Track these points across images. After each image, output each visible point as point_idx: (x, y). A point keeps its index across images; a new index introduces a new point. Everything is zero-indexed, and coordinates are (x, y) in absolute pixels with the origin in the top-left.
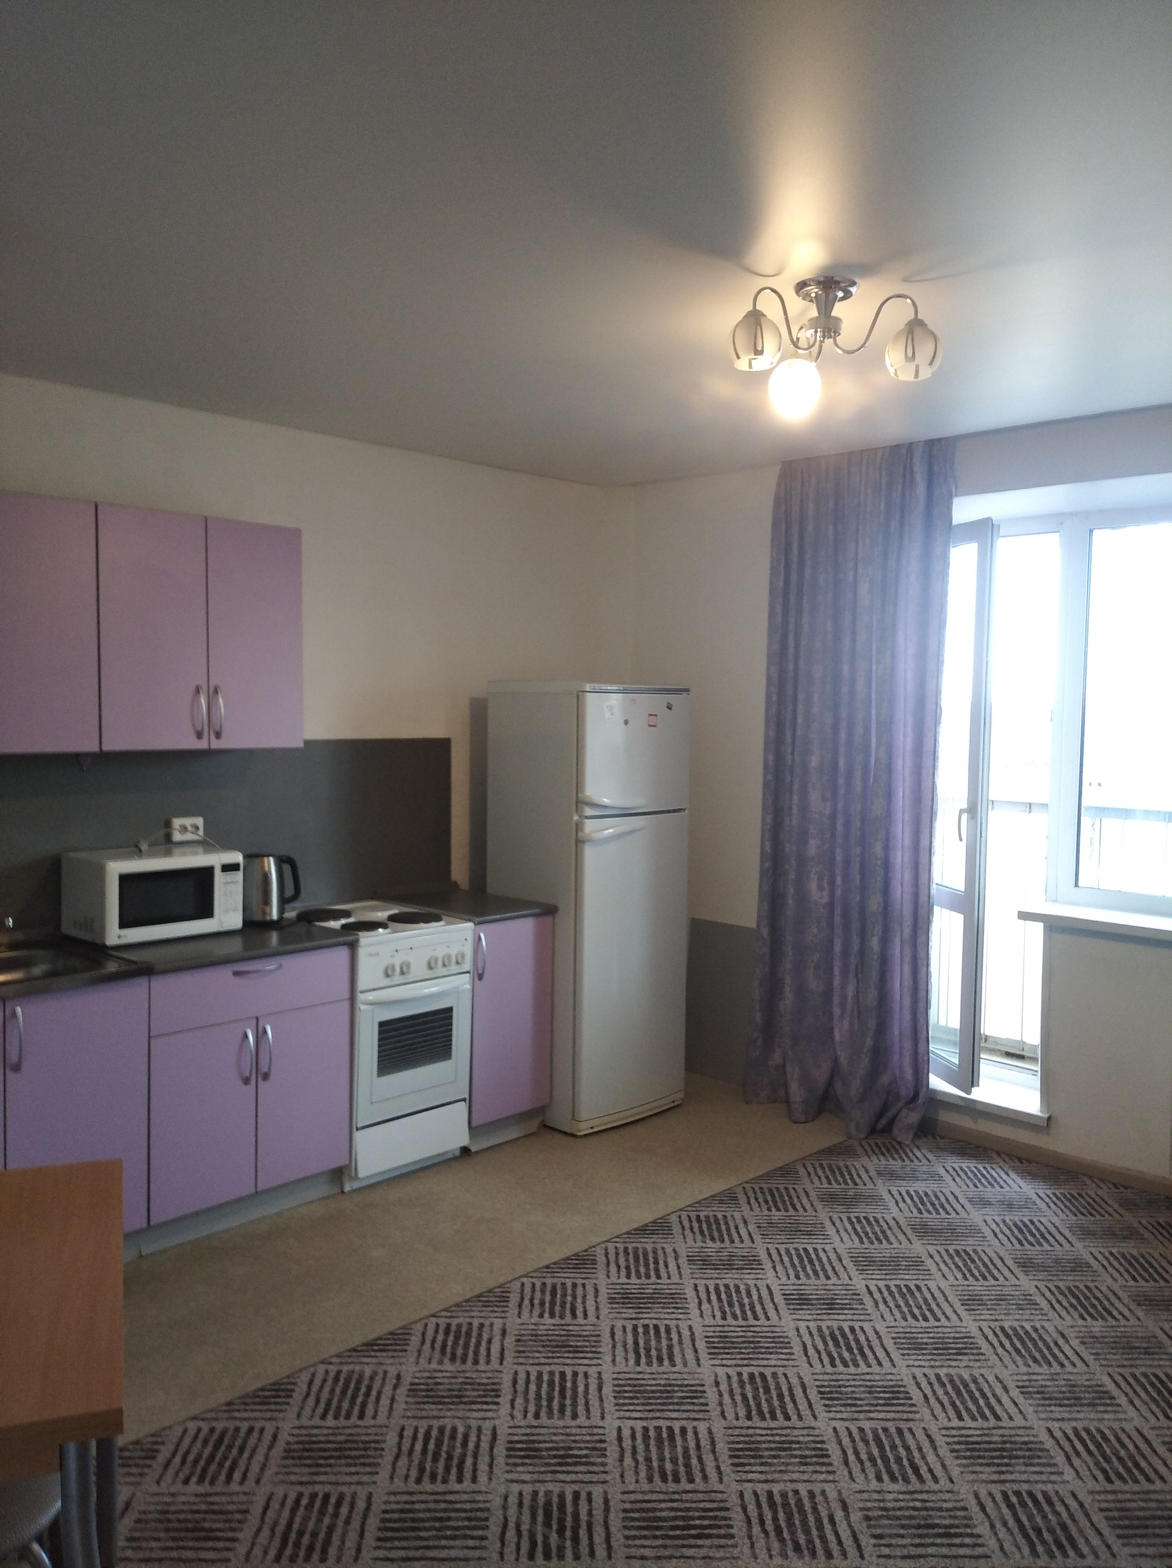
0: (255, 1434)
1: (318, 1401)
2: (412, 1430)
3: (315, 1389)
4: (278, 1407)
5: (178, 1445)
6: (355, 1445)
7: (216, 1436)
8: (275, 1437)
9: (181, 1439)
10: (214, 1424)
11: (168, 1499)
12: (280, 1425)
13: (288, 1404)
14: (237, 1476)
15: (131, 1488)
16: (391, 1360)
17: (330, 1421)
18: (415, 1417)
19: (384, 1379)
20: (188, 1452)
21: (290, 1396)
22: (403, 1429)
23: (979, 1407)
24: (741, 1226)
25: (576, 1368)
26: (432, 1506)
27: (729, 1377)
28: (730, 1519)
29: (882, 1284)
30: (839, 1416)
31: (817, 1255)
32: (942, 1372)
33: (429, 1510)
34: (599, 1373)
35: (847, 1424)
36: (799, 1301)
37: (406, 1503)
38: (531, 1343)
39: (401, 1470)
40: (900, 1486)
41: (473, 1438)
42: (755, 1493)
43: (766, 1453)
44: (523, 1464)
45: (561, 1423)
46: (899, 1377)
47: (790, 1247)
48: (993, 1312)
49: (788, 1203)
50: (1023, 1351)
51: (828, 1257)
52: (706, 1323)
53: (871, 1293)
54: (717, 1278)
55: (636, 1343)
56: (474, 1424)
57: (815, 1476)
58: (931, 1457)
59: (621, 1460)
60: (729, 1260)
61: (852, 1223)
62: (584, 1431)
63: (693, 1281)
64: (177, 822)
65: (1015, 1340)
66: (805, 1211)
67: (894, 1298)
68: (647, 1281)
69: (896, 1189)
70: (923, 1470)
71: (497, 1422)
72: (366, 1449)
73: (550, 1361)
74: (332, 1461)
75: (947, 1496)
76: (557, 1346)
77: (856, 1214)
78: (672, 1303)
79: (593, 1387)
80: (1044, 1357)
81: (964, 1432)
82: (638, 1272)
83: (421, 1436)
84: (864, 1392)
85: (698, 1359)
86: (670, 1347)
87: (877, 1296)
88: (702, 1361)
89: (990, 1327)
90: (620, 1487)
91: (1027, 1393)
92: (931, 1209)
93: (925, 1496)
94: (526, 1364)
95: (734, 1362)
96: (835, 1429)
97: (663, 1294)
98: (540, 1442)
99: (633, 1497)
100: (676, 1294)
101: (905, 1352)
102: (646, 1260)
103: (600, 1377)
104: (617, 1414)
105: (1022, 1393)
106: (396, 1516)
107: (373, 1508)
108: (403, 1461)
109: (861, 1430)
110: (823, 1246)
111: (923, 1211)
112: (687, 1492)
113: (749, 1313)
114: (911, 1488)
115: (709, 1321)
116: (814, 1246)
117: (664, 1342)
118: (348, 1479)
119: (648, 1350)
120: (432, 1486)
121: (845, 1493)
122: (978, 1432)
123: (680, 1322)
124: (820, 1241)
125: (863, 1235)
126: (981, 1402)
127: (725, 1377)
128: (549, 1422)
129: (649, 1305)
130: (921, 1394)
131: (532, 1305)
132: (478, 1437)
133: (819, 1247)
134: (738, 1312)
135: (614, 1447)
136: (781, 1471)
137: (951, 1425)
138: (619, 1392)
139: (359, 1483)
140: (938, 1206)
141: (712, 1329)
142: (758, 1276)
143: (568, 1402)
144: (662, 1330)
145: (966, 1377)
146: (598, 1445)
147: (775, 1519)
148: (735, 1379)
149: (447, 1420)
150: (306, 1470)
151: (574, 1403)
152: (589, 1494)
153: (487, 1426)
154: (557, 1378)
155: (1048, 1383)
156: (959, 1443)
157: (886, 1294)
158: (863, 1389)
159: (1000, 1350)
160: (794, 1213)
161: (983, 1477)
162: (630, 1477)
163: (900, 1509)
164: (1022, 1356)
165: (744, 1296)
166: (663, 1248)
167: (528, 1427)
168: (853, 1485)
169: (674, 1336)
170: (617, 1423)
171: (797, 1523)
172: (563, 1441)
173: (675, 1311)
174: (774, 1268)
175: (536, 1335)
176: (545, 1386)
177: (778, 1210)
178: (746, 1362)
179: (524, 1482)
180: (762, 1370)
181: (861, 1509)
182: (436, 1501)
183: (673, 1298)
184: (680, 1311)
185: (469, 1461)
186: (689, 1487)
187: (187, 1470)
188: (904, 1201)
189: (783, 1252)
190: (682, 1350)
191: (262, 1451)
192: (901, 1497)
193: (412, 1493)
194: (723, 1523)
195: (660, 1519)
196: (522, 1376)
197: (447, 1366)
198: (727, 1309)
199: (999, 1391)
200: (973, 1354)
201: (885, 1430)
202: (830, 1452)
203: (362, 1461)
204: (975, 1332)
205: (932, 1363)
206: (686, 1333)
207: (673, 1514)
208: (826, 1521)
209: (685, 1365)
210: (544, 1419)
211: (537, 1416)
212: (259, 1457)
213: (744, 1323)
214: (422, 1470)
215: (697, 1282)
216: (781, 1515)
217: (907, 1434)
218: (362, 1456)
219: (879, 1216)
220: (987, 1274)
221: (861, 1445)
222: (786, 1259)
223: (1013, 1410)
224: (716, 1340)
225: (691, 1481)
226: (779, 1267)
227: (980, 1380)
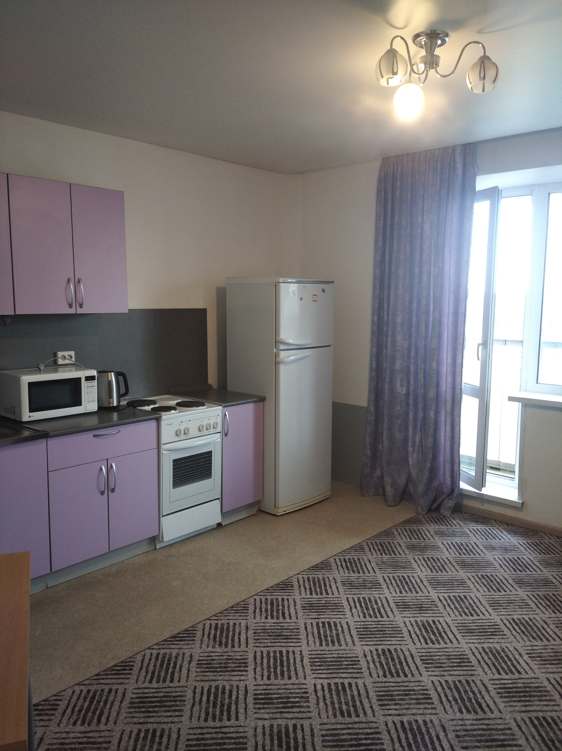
0: (113, 693)
1: (147, 672)
2: (200, 688)
3: (145, 665)
4: (125, 676)
5: (69, 701)
6: (169, 699)
7: (91, 694)
8: (124, 694)
9: (71, 698)
10: (90, 687)
11: (64, 735)
12: (127, 687)
13: (131, 674)
14: (103, 720)
15: (43, 728)
16: (187, 647)
17: (154, 685)
18: (202, 681)
19: (183, 658)
20: (75, 706)
21: (132, 669)
22: (195, 688)
23: (508, 666)
24: (368, 564)
25: (288, 649)
26: (214, 735)
27: (371, 652)
28: (382, 739)
29: (446, 595)
30: (433, 673)
31: (410, 580)
32: (485, 646)
33: (213, 739)
34: (301, 651)
35: (438, 678)
36: (404, 606)
37: (200, 734)
38: (262, 634)
39: (196, 714)
40: (472, 716)
41: (234, 693)
42: (394, 722)
43: (397, 698)
44: (264, 708)
45: (282, 682)
46: (462, 650)
47: (395, 575)
48: (507, 610)
49: (391, 551)
50: (526, 633)
51: (415, 580)
52: (355, 620)
53: (441, 601)
54: (358, 594)
55: (319, 633)
56: (235, 684)
57: (425, 711)
58: (487, 697)
59: (318, 704)
60: (363, 583)
61: (425, 561)
62: (296, 687)
63: (346, 596)
64: (60, 354)
65: (521, 627)
66: (400, 555)
67: (453, 603)
68: (321, 596)
69: (445, 541)
70: (484, 705)
71: (247, 682)
72: (175, 701)
73: (274, 644)
74: (156, 709)
75: (499, 721)
76: (277, 636)
77: (427, 556)
78: (336, 609)
79: (298, 659)
80: (538, 636)
81: (502, 682)
82: (316, 591)
83: (205, 692)
84: (445, 659)
85: (353, 642)
86: (338, 635)
87: (444, 602)
88: (356, 643)
89: (507, 619)
90: (318, 721)
91: (533, 657)
92: (465, 552)
93: (487, 722)
94: (260, 647)
95: (373, 643)
96: (432, 681)
97: (331, 603)
98: (272, 694)
99: (326, 727)
100: (338, 603)
101: (464, 634)
102: (320, 584)
103: (301, 654)
104: (313, 676)
105: (529, 657)
106: (194, 742)
107: (181, 738)
108: (196, 708)
109: (447, 682)
110: (412, 574)
111: (462, 554)
112: (356, 723)
113: (378, 614)
114: (479, 717)
115: (357, 619)
116: (407, 574)
117: (334, 632)
118: (166, 720)
119: (326, 637)
120: (214, 723)
121: (444, 721)
122: (510, 682)
123: (341, 620)
124: (410, 572)
125: (432, 568)
126: (509, 663)
127: (369, 652)
128: (276, 682)
129: (324, 610)
130: (476, 659)
131: (261, 612)
132: (238, 691)
133: (410, 575)
134: (372, 613)
135: (313, 696)
136: (407, 709)
137: (495, 677)
138: (312, 662)
139: (173, 722)
140: (469, 551)
141: (359, 623)
142: (380, 592)
143: (285, 669)
144: (332, 624)
145: (498, 648)
146: (304, 695)
147: (407, 738)
148: (375, 653)
149: (219, 682)
150: (142, 715)
151: (289, 670)
152: (302, 726)
153: (242, 684)
154: (278, 655)
155: (543, 651)
156: (501, 688)
157: (449, 601)
158: (444, 657)
159: (514, 632)
160: (394, 556)
161: (517, 709)
162: (323, 715)
163: (475, 730)
164: (527, 636)
165: (374, 604)
166: (328, 577)
167: (264, 685)
168: (447, 716)
169: (339, 628)
170: (313, 681)
171: (419, 740)
172: (284, 693)
173: (338, 613)
174: (388, 587)
175: (265, 629)
176: (272, 659)
177: (386, 554)
178: (379, 643)
179: (266, 719)
180: (388, 647)
181: (454, 731)
182: (216, 733)
183: (336, 606)
184: (341, 613)
185: (233, 707)
186: (357, 720)
187: (75, 717)
188: (451, 548)
189: (391, 578)
190: (344, 636)
191: (117, 703)
192: (474, 722)
193: (202, 728)
194: (378, 742)
195: (343, 740)
196: (259, 654)
197: (218, 649)
198: (366, 612)
199: (517, 656)
200: (500, 635)
201: (460, 681)
202: (432, 696)
203: (174, 708)
204: (499, 622)
205: (479, 641)
206: (345, 626)
207: (350, 737)
208: (435, 739)
209: (347, 645)
210: (273, 680)
211: (269, 678)
212: (115, 708)
213: (376, 620)
214: (207, 714)
215: (348, 596)
216: (410, 736)
217: (472, 684)
218: (173, 706)
219: (439, 557)
220: (500, 589)
221: (448, 691)
222: (393, 582)
223: (526, 668)
224: (362, 630)
225: (358, 716)
226: (390, 587)
227: (506, 650)
